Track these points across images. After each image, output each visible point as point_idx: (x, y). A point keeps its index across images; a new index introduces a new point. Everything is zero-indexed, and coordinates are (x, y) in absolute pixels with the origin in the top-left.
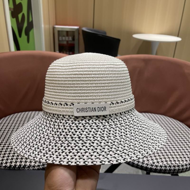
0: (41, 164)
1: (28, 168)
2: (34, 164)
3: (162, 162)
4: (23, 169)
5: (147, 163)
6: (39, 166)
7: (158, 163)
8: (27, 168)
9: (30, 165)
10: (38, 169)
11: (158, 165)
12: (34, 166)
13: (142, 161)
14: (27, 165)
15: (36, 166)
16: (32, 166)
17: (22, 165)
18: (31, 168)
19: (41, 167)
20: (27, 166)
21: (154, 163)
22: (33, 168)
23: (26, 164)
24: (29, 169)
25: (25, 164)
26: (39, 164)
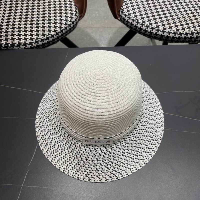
0: (34, 41)
1: (18, 47)
2: (25, 42)
3: (189, 28)
4: (12, 48)
5: (168, 31)
6: (31, 43)
7: (183, 30)
8: (16, 47)
9: (19, 42)
10: (31, 48)
11: (183, 32)
12: (25, 44)
13: (163, 29)
14: (16, 43)
15: (27, 44)
16: (22, 44)
17: (9, 43)
18: (21, 46)
19: (34, 45)
20: (16, 45)
21: (178, 30)
22: (24, 46)
23: (14, 42)
24: (20, 48)
25: (12, 42)
26: (31, 41)
